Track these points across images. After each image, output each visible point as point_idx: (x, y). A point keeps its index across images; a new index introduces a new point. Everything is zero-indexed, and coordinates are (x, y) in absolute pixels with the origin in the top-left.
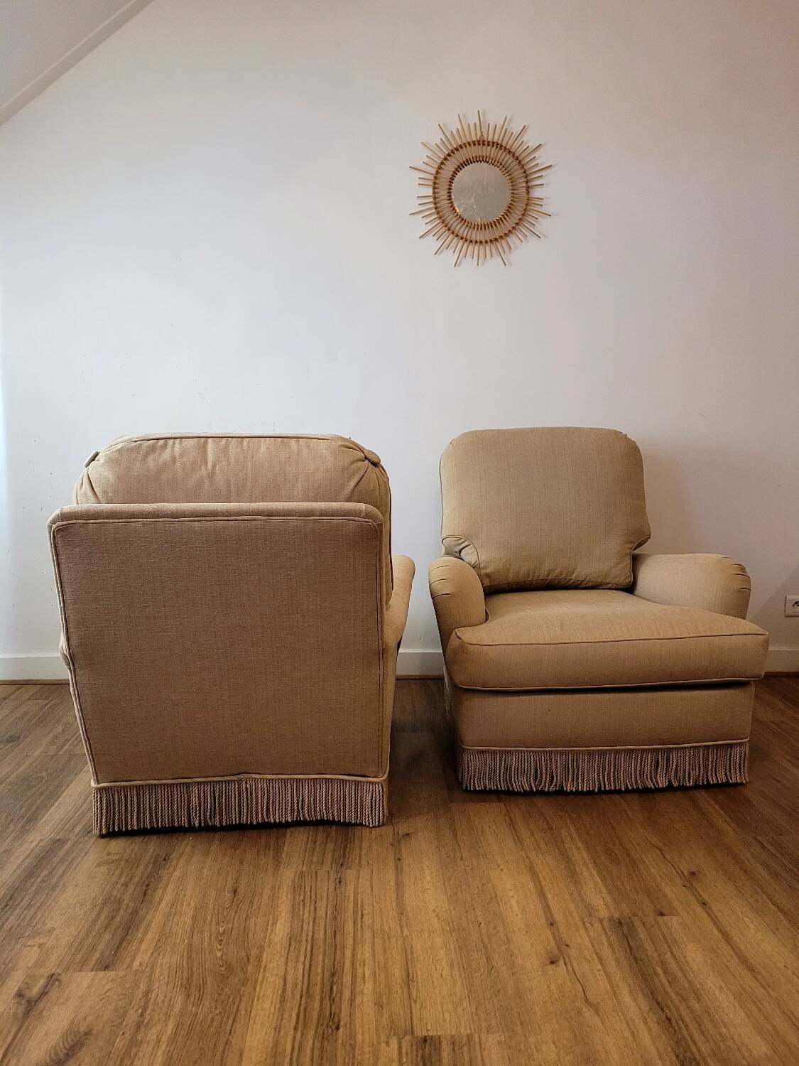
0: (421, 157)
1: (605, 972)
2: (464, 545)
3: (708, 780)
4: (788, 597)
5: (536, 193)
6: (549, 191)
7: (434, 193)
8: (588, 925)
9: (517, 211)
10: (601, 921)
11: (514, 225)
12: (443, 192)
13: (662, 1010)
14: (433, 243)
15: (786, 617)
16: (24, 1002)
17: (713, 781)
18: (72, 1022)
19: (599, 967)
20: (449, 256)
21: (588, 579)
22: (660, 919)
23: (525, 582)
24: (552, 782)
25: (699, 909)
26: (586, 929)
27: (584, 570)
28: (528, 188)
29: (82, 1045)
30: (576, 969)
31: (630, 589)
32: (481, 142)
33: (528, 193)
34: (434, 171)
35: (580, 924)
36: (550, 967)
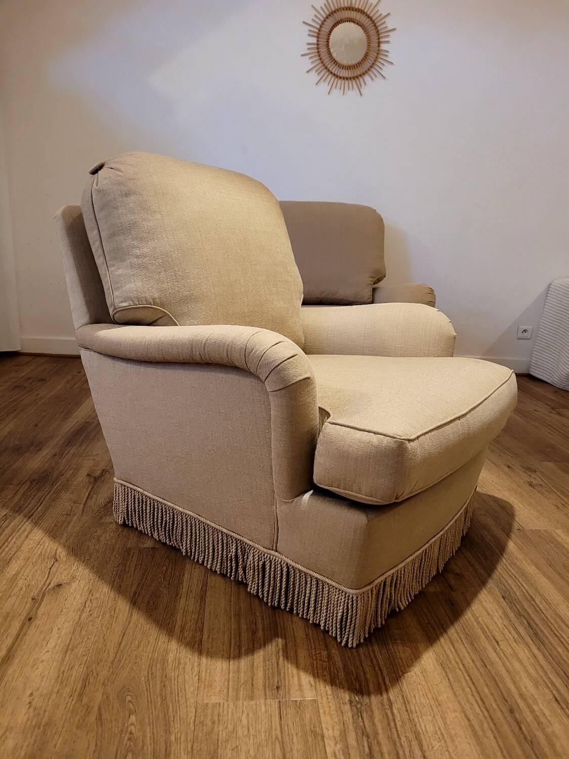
0: (311, 16)
4: (520, 327)
5: (384, 47)
6: (393, 46)
7: (318, 41)
9: (371, 58)
11: (369, 68)
12: (323, 42)
14: (314, 77)
15: (518, 339)
20: (324, 87)
28: (379, 43)
32: (351, 8)
33: (379, 46)
34: (319, 26)
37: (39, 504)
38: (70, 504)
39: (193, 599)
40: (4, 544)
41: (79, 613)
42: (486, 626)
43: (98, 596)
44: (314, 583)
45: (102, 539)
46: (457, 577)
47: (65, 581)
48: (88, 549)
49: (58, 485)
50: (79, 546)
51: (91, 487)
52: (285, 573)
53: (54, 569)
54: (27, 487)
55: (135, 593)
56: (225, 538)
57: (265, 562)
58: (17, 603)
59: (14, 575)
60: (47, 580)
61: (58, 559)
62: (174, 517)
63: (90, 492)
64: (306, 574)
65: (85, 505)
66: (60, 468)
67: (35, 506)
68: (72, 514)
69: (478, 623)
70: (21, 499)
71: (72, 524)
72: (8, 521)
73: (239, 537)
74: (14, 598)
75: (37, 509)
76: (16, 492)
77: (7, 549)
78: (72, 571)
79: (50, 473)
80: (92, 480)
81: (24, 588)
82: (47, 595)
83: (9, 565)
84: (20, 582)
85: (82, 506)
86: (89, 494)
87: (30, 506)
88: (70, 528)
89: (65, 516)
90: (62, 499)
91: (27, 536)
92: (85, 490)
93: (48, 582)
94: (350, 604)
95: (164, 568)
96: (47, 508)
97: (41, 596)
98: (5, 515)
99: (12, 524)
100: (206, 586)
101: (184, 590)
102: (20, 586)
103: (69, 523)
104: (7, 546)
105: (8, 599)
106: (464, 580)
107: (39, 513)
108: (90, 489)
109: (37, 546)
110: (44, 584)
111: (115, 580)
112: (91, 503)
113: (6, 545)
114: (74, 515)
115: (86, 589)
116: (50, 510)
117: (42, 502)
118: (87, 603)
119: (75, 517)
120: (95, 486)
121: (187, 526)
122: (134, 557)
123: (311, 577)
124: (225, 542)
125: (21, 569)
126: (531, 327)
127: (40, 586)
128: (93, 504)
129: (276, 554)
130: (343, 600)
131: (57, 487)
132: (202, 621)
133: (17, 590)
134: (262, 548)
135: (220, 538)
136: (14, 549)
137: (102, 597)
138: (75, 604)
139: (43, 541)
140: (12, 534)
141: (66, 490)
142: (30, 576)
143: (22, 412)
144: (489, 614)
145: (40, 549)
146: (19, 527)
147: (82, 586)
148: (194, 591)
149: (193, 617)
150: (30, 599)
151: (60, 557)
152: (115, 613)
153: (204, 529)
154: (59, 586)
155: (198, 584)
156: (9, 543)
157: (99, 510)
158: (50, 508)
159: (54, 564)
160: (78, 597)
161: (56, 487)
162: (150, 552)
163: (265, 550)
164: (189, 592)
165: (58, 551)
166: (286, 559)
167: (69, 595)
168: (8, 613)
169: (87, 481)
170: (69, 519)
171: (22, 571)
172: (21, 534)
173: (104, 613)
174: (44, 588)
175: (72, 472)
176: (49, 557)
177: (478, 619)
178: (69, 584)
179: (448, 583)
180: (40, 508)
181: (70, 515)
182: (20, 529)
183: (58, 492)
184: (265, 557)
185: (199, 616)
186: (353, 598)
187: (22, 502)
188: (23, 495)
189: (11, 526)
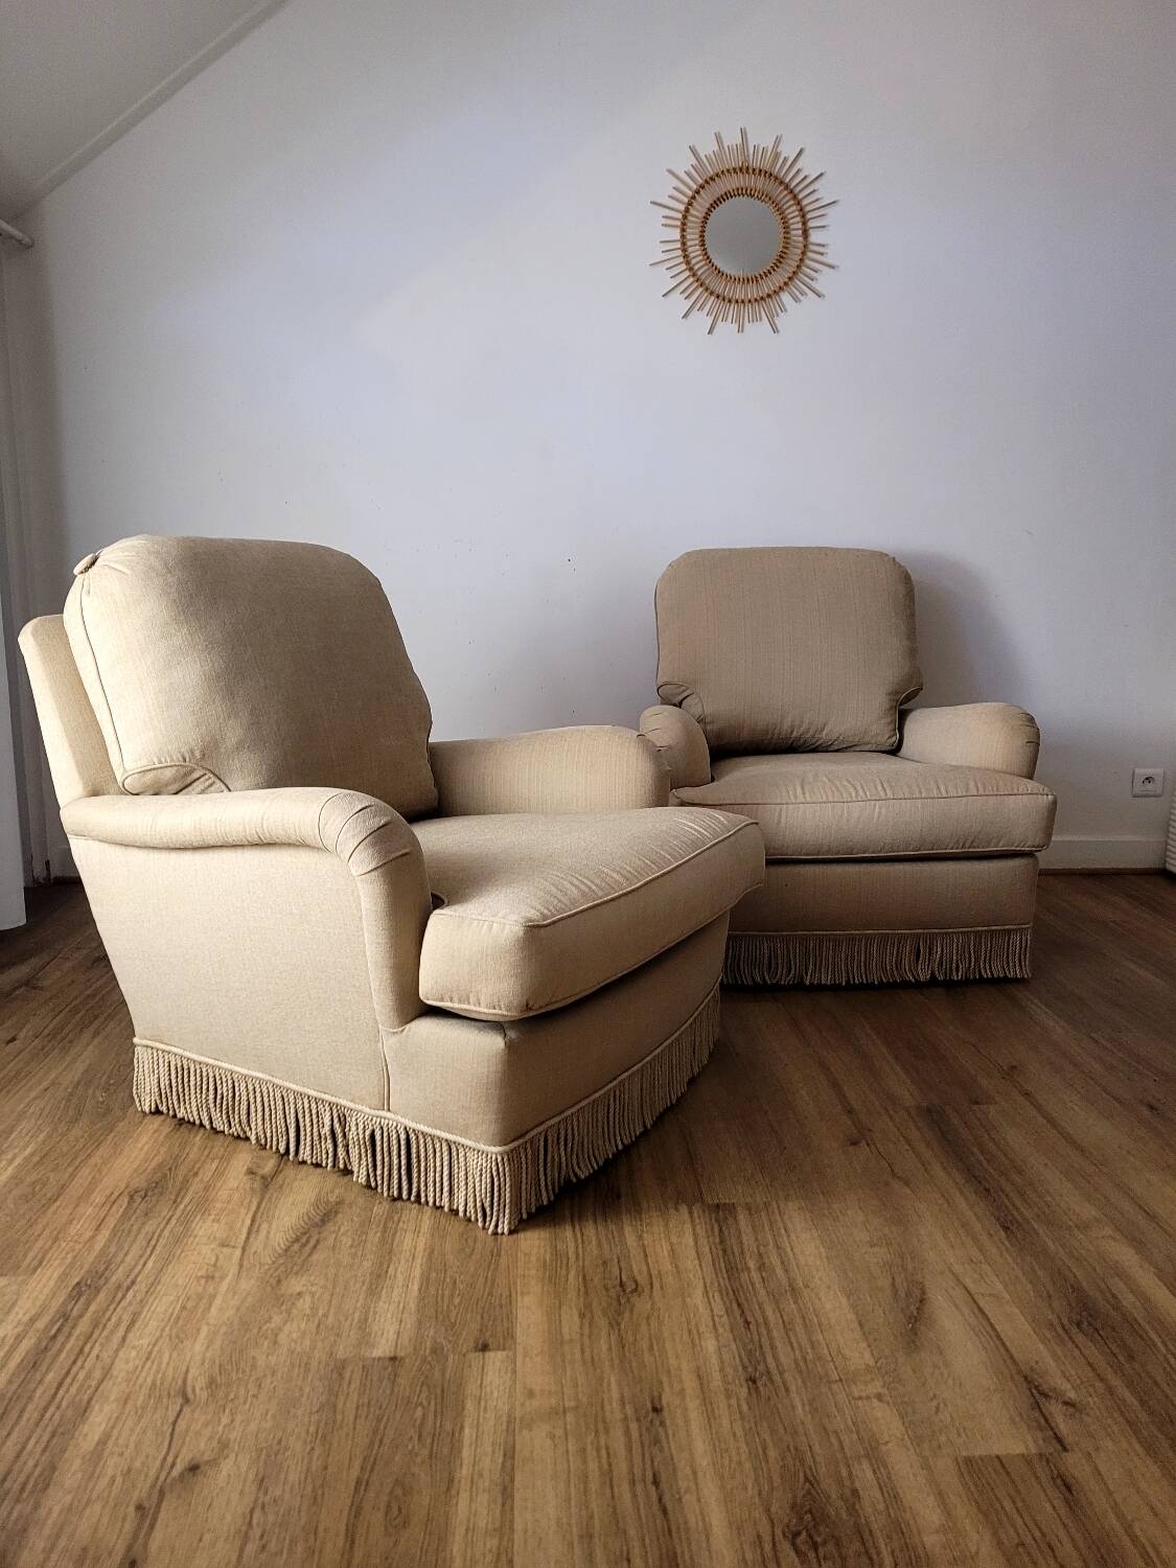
0: (665, 190)
1: (914, 1152)
2: (686, 694)
3: (980, 973)
4: (1137, 771)
5: (815, 238)
6: (831, 235)
7: (682, 236)
8: (891, 1112)
9: (790, 262)
10: (907, 1110)
11: (786, 280)
12: (694, 236)
13: (980, 1182)
15: (1134, 796)
16: (258, 1178)
17: (987, 974)
18: (319, 1193)
19: (907, 1147)
21: (841, 738)
22: (975, 1107)
23: (762, 741)
24: (790, 971)
25: (1020, 1099)
26: (891, 1117)
27: (837, 727)
28: (805, 231)
29: (336, 1213)
30: (881, 1150)
31: (895, 751)
32: (744, 170)
33: (804, 237)
34: (682, 208)
35: (882, 1111)
36: (851, 1148)
37: (149, 1252)
38: (213, 1250)
39: (486, 1496)
40: (75, 1362)
41: (238, 1543)
42: (1153, 1545)
43: (278, 1492)
44: (445, 1148)
45: (282, 1338)
46: (1071, 1410)
47: (206, 1458)
48: (254, 1367)
49: (187, 1200)
50: (233, 1359)
51: (255, 1203)
52: (403, 1143)
53: (182, 1424)
54: (122, 1210)
55: (358, 1482)
56: (314, 1106)
57: (373, 1131)
58: (105, 1520)
59: (98, 1444)
60: (167, 1453)
61: (191, 1396)
62: (234, 1087)
63: (254, 1216)
64: (433, 1138)
65: (244, 1250)
66: (191, 1156)
67: (141, 1257)
68: (217, 1275)
69: (1134, 1539)
70: (110, 1241)
71: (218, 1301)
72: (83, 1299)
73: (333, 1099)
74: (97, 1507)
75: (144, 1265)
76: (100, 1225)
77: (81, 1376)
78: (221, 1428)
79: (170, 1169)
80: (257, 1185)
81: (119, 1479)
82: (168, 1496)
83: (88, 1418)
84: (111, 1462)
85: (238, 1252)
86: (253, 1221)
87: (128, 1258)
88: (214, 1310)
89: (203, 1281)
90: (196, 1236)
91: (124, 1339)
92: (243, 1211)
93: (170, 1459)
94: (494, 1169)
95: (419, 1412)
96: (167, 1261)
97: (155, 1498)
98: (78, 1283)
99: (92, 1308)
100: (513, 1457)
101: (464, 1471)
102: (110, 1472)
103: (213, 1297)
104: (82, 1367)
105: (84, 1509)
106: (1086, 1418)
107: (148, 1277)
108: (254, 1208)
109: (145, 1363)
110: (162, 1466)
111: (313, 1449)
112: (257, 1244)
113: (79, 1363)
114: (222, 1278)
115: (251, 1477)
116: (170, 1267)
117: (154, 1247)
118: (255, 1516)
119: (225, 1285)
120: (266, 1200)
121: (255, 1097)
122: (353, 1386)
123: (440, 1140)
124: (314, 1112)
125: (113, 1427)
126: (1160, 771)
127: (152, 1473)
128: (261, 1247)
129: (388, 1115)
130: (484, 1165)
131: (186, 1207)
132: (510, 1556)
133: (104, 1482)
134: (367, 1110)
135: (306, 1106)
136: (98, 1374)
137: (287, 1496)
138: (229, 1517)
139: (156, 1349)
140: (91, 1335)
141: (203, 1214)
142: (132, 1446)
143: (112, 1020)
144: (1156, 1515)
145: (152, 1372)
146: (107, 1316)
147: (244, 1468)
148: (486, 1474)
149: (488, 1546)
150: (131, 1509)
151: (194, 1391)
152: (316, 1540)
153: (282, 1096)
154: (194, 1468)
155: (494, 1452)
156: (88, 1356)
157: (274, 1262)
158: (170, 1262)
159: (181, 1411)
160: (235, 1497)
161: (182, 1206)
162: (385, 1369)
163: (373, 1112)
164: (476, 1477)
165: (190, 1376)
166: (403, 1120)
167: (215, 1494)
168: (85, 1550)
169: (247, 1186)
170: (211, 1290)
171: (115, 1432)
172: (112, 1332)
173: (293, 1542)
174: (162, 1478)
175: (214, 1165)
176: (172, 1393)
177: (1130, 1526)
178: (214, 1463)
179: (1052, 1429)
180: (150, 1264)
181: (213, 1277)
182: (109, 1319)
183: (186, 1221)
184: (374, 1122)
185: (501, 1539)
186: (497, 1159)
187: (113, 1249)
188: (114, 1232)
189: (88, 1315)
